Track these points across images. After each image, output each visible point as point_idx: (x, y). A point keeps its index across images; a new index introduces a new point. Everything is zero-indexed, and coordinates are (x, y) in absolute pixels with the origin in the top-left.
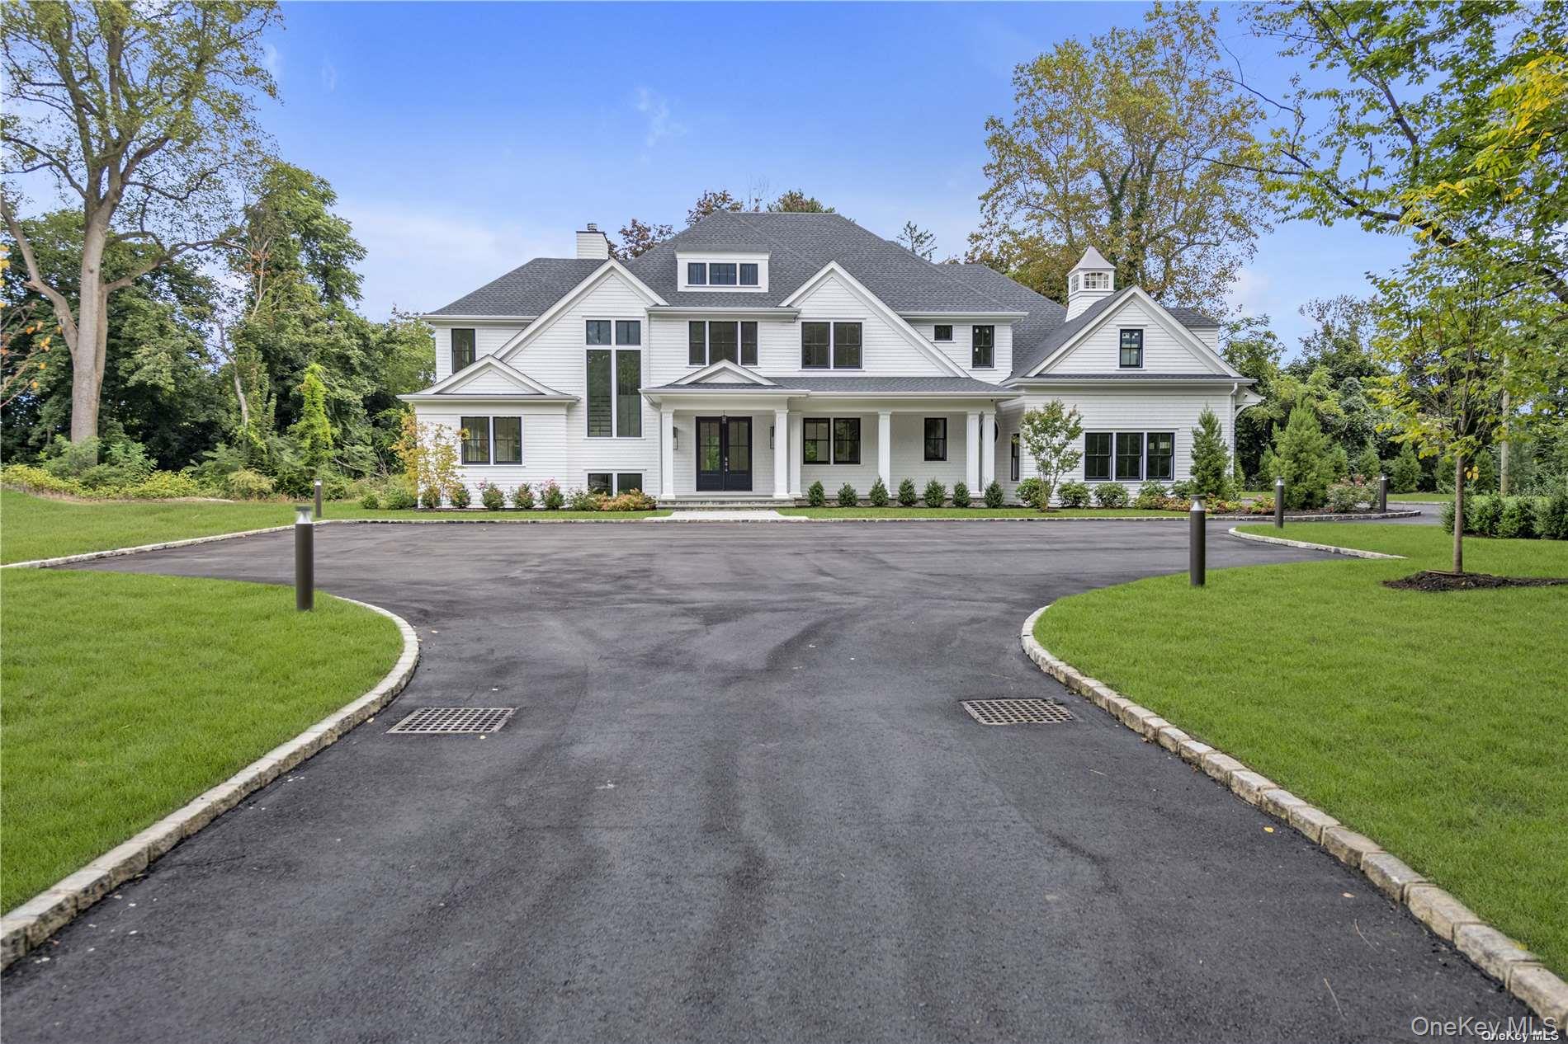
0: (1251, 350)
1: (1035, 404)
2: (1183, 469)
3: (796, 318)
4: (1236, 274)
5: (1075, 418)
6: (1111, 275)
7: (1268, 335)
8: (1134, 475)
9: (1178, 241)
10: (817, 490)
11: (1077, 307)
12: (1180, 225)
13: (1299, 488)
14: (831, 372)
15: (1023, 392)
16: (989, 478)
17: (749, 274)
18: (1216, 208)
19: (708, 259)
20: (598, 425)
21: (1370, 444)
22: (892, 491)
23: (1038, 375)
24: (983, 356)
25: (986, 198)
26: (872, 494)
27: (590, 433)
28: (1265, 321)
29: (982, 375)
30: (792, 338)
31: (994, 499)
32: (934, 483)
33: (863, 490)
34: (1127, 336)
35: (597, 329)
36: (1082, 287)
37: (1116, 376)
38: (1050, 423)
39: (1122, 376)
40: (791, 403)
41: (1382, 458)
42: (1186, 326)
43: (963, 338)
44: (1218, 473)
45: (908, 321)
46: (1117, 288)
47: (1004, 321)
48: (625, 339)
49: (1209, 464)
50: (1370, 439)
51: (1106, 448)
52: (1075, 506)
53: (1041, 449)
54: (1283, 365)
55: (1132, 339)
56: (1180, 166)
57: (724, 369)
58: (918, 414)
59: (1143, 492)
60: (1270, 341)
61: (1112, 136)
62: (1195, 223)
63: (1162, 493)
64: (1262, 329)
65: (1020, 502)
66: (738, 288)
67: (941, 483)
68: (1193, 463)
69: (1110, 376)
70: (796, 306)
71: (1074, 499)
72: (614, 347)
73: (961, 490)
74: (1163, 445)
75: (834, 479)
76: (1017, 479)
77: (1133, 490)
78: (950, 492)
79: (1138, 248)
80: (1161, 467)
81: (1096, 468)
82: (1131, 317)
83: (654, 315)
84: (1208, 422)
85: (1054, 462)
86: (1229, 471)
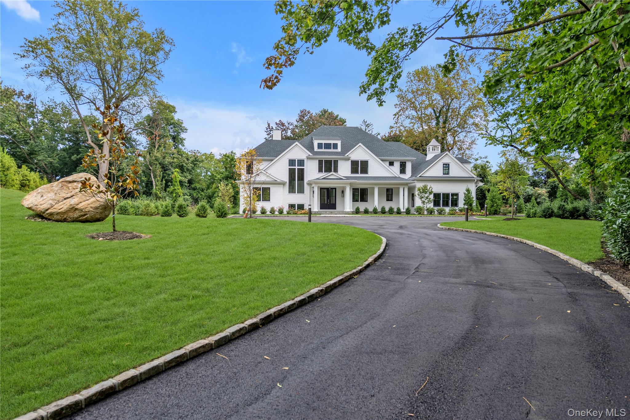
0: (482, 167)
1: (419, 185)
2: (461, 204)
3: (349, 159)
4: (476, 143)
5: (431, 189)
6: (440, 147)
7: (487, 162)
8: (447, 205)
9: (458, 131)
10: (358, 209)
11: (429, 157)
12: (459, 126)
13: (492, 209)
14: (359, 175)
15: (416, 181)
16: (406, 206)
17: (335, 146)
18: (470, 121)
19: (323, 142)
20: (292, 190)
21: (521, 198)
22: (379, 210)
23: (420, 177)
24: (403, 170)
25: (395, 115)
26: (373, 210)
27: (289, 192)
28: (486, 158)
29: (402, 176)
30: (348, 165)
31: (408, 212)
32: (391, 207)
33: (371, 209)
34: (445, 166)
35: (292, 162)
36: (431, 151)
37: (442, 177)
38: (424, 190)
39: (444, 177)
40: (351, 184)
41: (525, 203)
42: (461, 163)
43: (397, 165)
44: (471, 205)
45: (382, 160)
46: (441, 152)
47: (409, 160)
48: (300, 165)
49: (469, 202)
50: (521, 197)
51: (439, 197)
52: (431, 214)
53: (422, 197)
54: (493, 171)
55: (446, 167)
56: (458, 107)
57: (332, 174)
58: (385, 187)
59: (450, 210)
60: (488, 164)
61: (437, 97)
62: (462, 125)
63: (455, 210)
64: (485, 160)
65: (415, 213)
66: (332, 150)
67: (393, 207)
68: (464, 202)
69: (440, 177)
70: (350, 156)
71: (431, 212)
72: (296, 167)
73: (399, 209)
74: (455, 197)
75: (362, 206)
76: (414, 206)
77: (447, 209)
78: (395, 210)
79: (445, 134)
80: (455, 203)
81: (436, 203)
82: (446, 160)
83: (308, 158)
84: (468, 190)
85: (426, 201)
86: (474, 204)
